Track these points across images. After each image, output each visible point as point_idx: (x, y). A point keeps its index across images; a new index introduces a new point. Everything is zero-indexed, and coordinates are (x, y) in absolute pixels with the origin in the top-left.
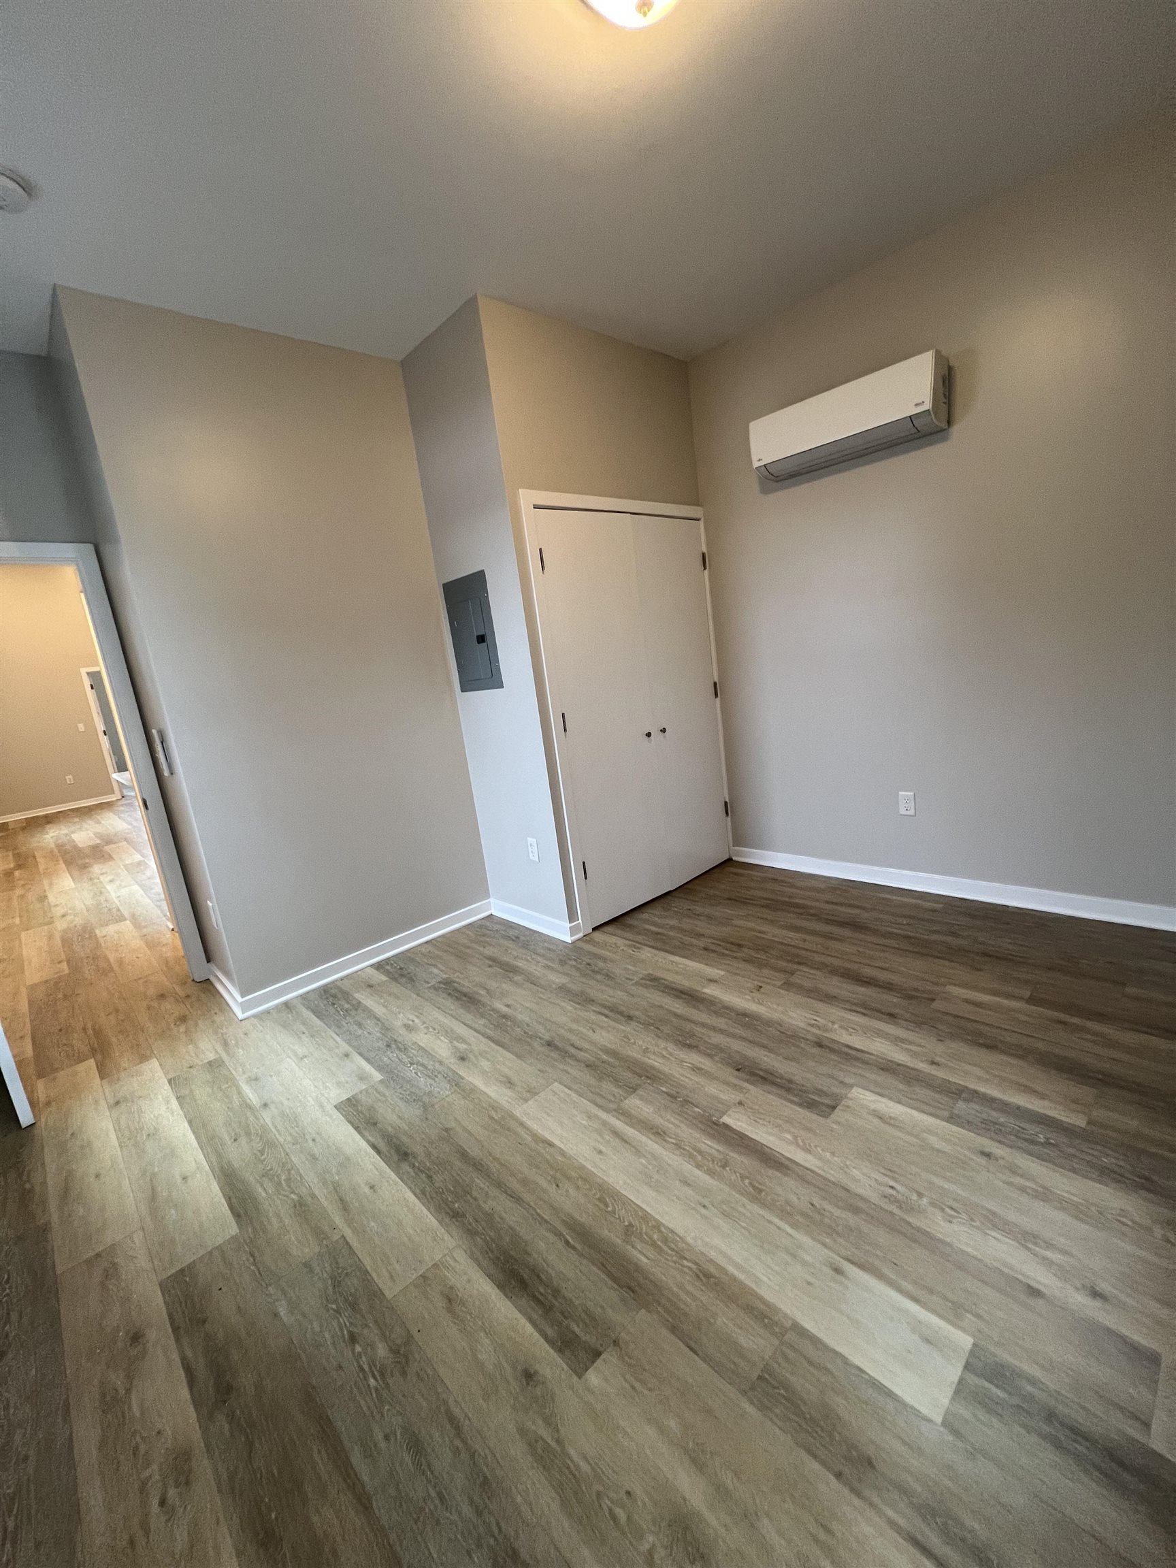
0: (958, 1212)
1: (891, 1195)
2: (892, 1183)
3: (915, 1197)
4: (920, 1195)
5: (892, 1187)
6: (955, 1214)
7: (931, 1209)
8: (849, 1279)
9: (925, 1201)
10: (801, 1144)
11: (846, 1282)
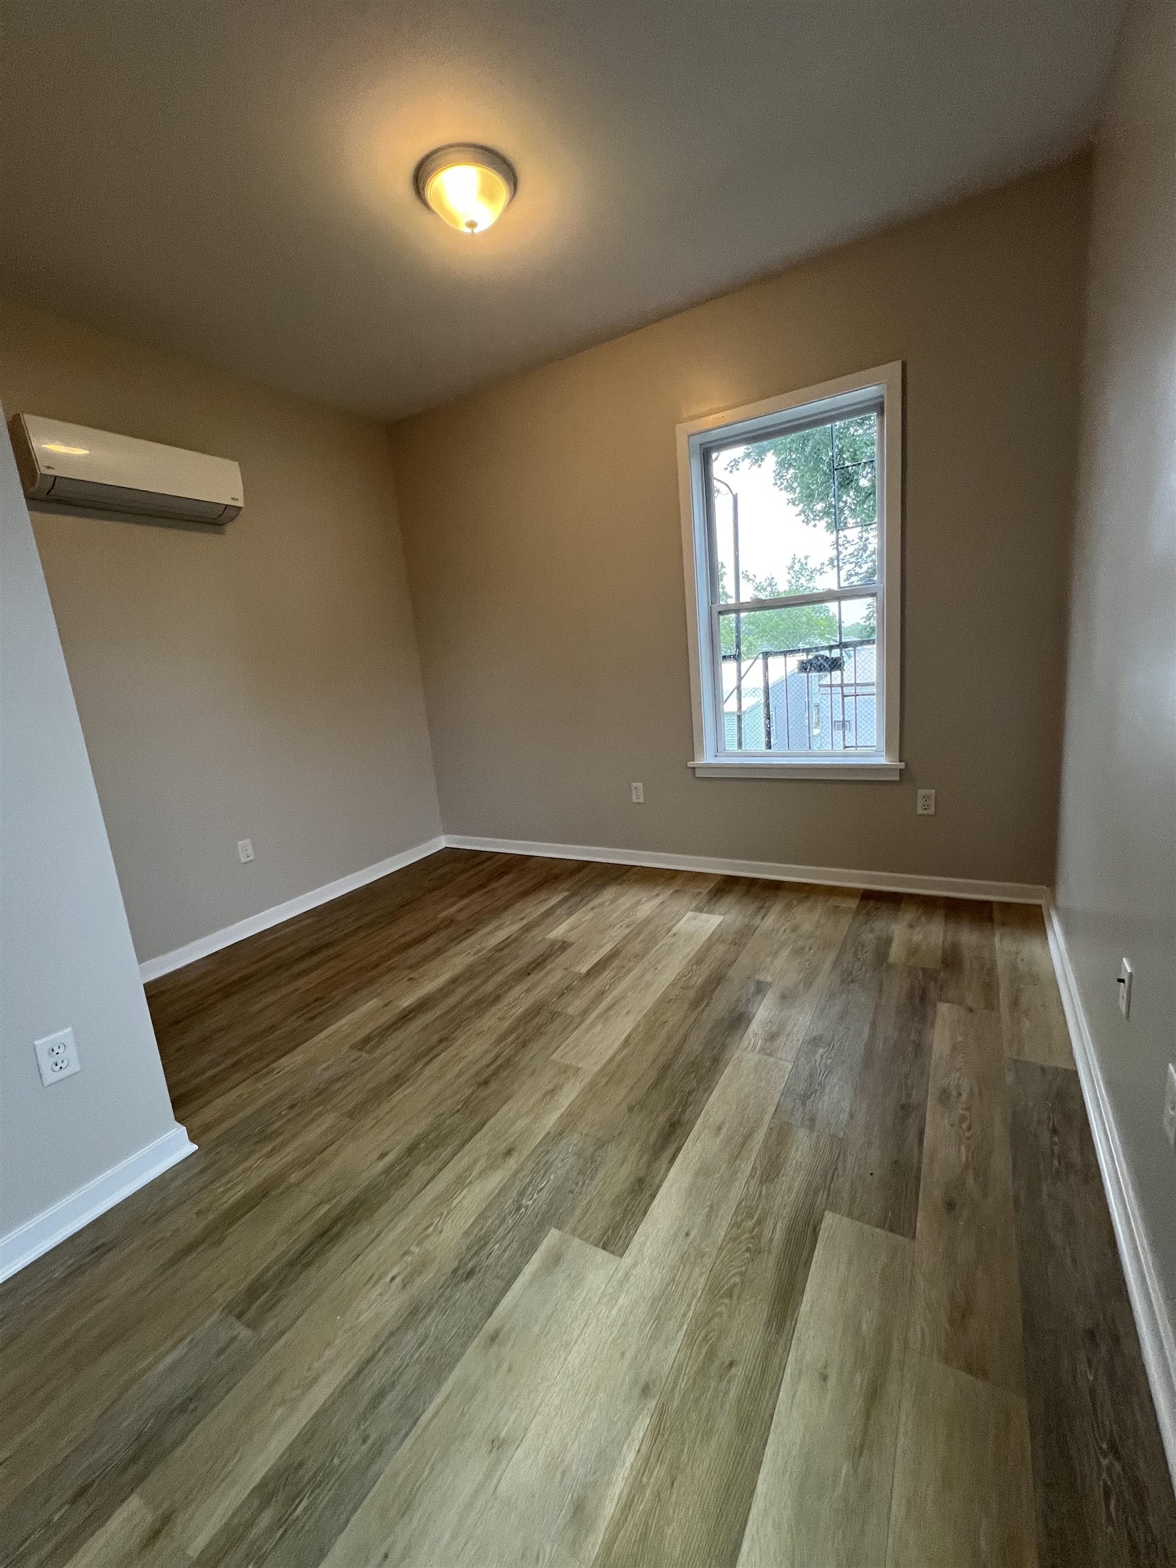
0: (432, 1224)
1: (403, 1281)
2: (388, 1278)
3: (409, 1258)
4: (407, 1253)
5: (393, 1279)
6: (433, 1227)
7: (428, 1244)
8: (503, 1326)
9: (415, 1250)
10: (298, 1392)
11: (507, 1327)
